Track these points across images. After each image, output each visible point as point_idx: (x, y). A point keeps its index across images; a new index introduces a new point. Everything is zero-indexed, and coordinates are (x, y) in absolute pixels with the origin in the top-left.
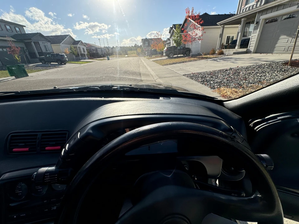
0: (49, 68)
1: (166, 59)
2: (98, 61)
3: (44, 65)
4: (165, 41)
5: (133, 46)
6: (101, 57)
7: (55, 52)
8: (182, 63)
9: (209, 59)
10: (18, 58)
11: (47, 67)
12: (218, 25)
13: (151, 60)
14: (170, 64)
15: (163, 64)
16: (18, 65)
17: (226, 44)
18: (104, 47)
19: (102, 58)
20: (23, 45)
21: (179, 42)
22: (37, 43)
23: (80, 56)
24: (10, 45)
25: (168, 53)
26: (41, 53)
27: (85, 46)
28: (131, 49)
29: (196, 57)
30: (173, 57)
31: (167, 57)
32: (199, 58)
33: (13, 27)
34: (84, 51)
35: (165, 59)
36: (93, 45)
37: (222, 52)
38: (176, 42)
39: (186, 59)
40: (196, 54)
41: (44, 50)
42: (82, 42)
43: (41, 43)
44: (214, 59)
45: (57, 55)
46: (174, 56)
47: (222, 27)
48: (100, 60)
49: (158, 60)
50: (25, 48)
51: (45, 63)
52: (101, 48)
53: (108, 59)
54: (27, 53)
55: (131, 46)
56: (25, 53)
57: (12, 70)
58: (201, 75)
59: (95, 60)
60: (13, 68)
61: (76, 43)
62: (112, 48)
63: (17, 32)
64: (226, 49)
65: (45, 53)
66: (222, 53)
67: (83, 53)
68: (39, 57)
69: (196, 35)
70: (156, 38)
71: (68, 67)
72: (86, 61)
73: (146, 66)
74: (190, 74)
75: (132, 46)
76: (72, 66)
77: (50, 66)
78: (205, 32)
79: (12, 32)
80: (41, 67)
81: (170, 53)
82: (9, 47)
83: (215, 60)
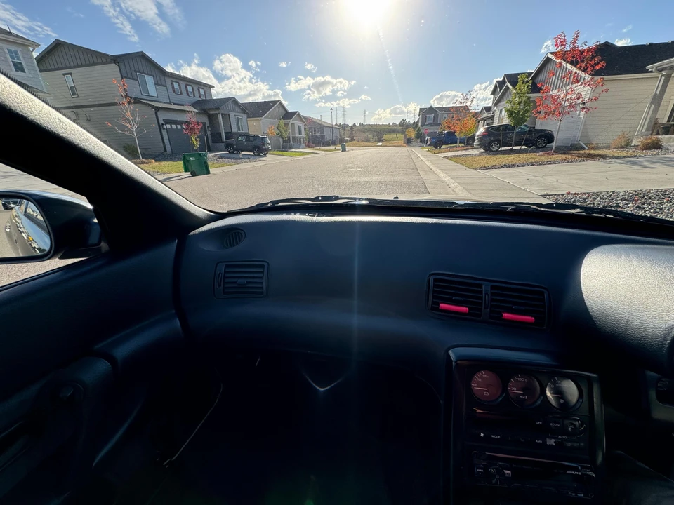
0: (239, 161)
1: (481, 154)
2: (323, 152)
3: (231, 155)
4: (476, 113)
5: (398, 123)
6: (329, 145)
7: (252, 133)
8: (528, 165)
9: (613, 160)
10: (195, 142)
11: (236, 159)
12: (651, 72)
13: (442, 155)
14: (494, 167)
15: (475, 165)
16: (200, 154)
17: (668, 121)
18: (336, 125)
19: (331, 147)
20: (205, 119)
21: (523, 114)
22: (226, 117)
23: (291, 142)
24: (188, 119)
25: (488, 140)
26: (229, 135)
27: (303, 121)
28: (391, 130)
29: (568, 154)
30: (497, 150)
31: (483, 150)
32: (579, 156)
33: (196, 88)
34: (300, 133)
35: (476, 155)
36: (318, 122)
37: (657, 143)
38: (514, 114)
39: (538, 156)
40: (567, 145)
41: (234, 130)
42: (299, 114)
43: (232, 115)
44: (631, 161)
45: (255, 137)
46: (503, 149)
47: (663, 75)
48: (327, 150)
49: (460, 156)
50: (208, 125)
51: (233, 153)
52: (332, 127)
53: (344, 150)
54: (209, 133)
55: (391, 124)
56: (206, 133)
57: (189, 161)
58: (601, 198)
59: (318, 150)
60: (191, 159)
61: (288, 115)
62: (352, 128)
63: (200, 97)
64: (666, 134)
65: (236, 134)
66: (656, 146)
67: (297, 135)
68: (225, 140)
69: (578, 99)
70: (458, 105)
71: (271, 161)
72: (301, 152)
73: (432, 167)
74: (563, 195)
75: (394, 125)
76: (278, 160)
77: (241, 159)
78: (607, 90)
79: (194, 96)
80: (228, 158)
81: (494, 141)
82: (187, 122)
83: (634, 164)
